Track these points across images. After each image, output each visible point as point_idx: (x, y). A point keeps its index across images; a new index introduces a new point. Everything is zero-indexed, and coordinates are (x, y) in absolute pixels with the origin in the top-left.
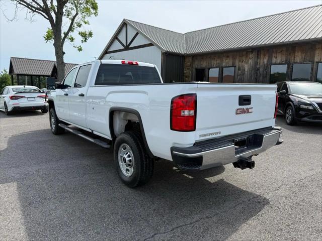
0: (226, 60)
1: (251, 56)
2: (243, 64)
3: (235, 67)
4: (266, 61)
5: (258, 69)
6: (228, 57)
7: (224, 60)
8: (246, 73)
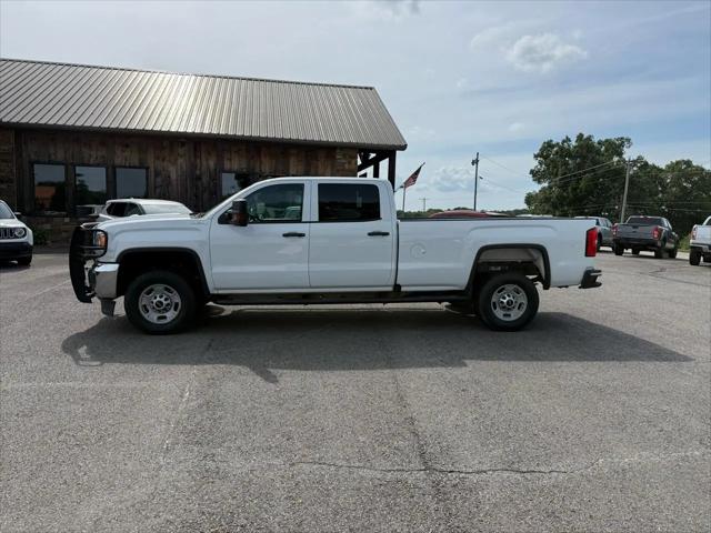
0: (123, 151)
1: (181, 151)
2: (165, 163)
3: (147, 168)
4: (212, 164)
5: (199, 178)
6: (127, 146)
7: (119, 152)
8: (175, 183)
